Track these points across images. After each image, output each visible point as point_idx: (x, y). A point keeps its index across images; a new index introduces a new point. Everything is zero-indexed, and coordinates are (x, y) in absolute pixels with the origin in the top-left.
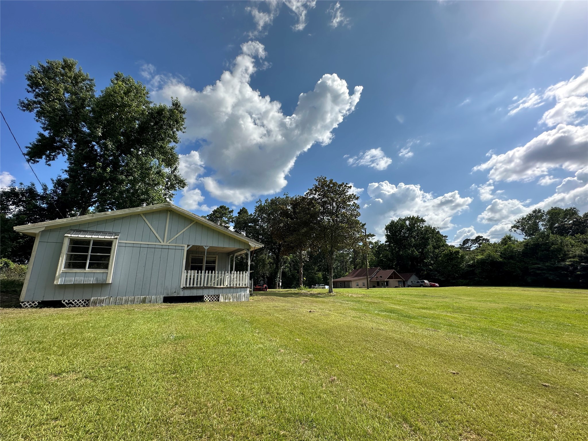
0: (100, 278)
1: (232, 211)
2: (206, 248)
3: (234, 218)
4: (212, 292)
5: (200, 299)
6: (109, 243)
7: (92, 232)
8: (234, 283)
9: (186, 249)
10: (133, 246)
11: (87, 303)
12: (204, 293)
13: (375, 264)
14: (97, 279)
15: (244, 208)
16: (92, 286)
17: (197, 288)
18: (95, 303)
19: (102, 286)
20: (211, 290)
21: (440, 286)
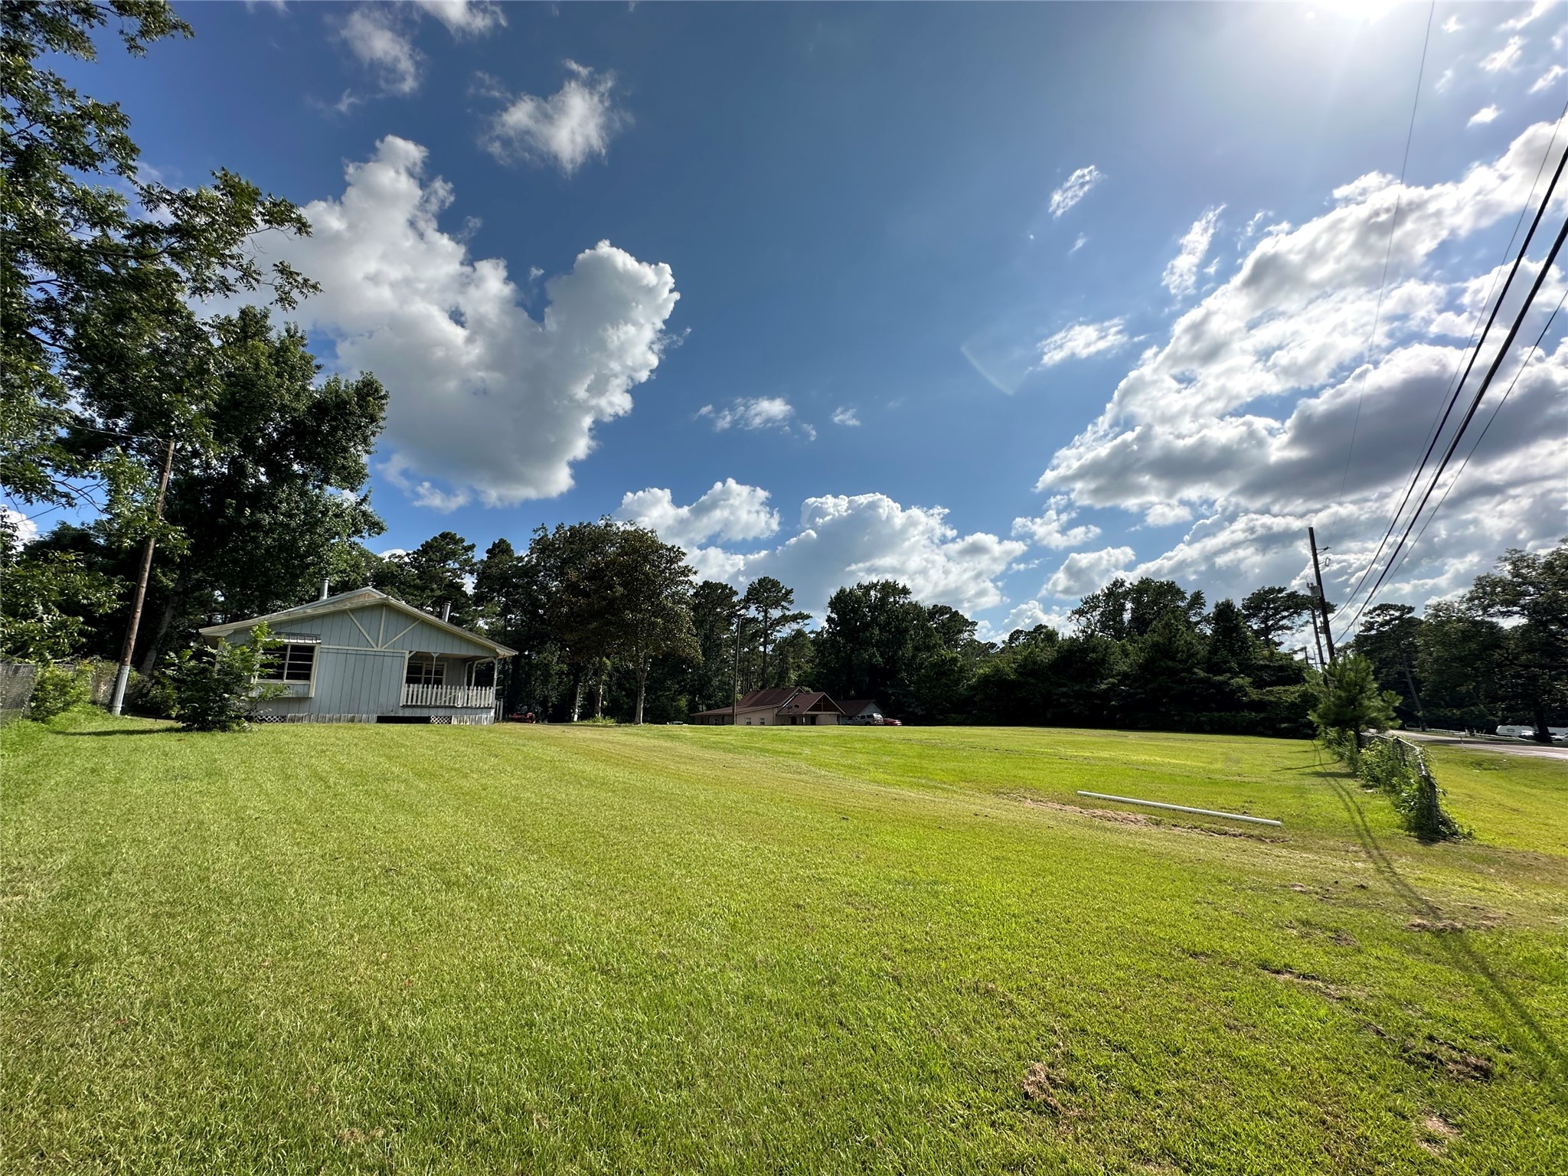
0: (301, 691)
1: (471, 547)
2: (435, 656)
3: (476, 564)
4: (441, 712)
5: (426, 720)
6: (311, 649)
7: (289, 635)
8: (473, 703)
9: (407, 656)
10: (338, 652)
11: (283, 719)
12: (432, 713)
13: (810, 679)
14: (297, 692)
15: (502, 541)
16: (289, 700)
17: (421, 707)
18: (292, 720)
19: (302, 700)
20: (440, 710)
21: (903, 724)
